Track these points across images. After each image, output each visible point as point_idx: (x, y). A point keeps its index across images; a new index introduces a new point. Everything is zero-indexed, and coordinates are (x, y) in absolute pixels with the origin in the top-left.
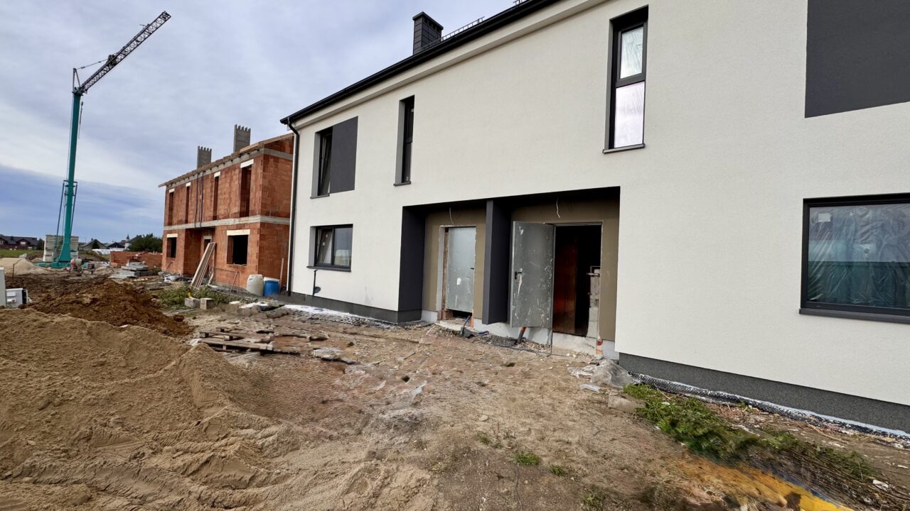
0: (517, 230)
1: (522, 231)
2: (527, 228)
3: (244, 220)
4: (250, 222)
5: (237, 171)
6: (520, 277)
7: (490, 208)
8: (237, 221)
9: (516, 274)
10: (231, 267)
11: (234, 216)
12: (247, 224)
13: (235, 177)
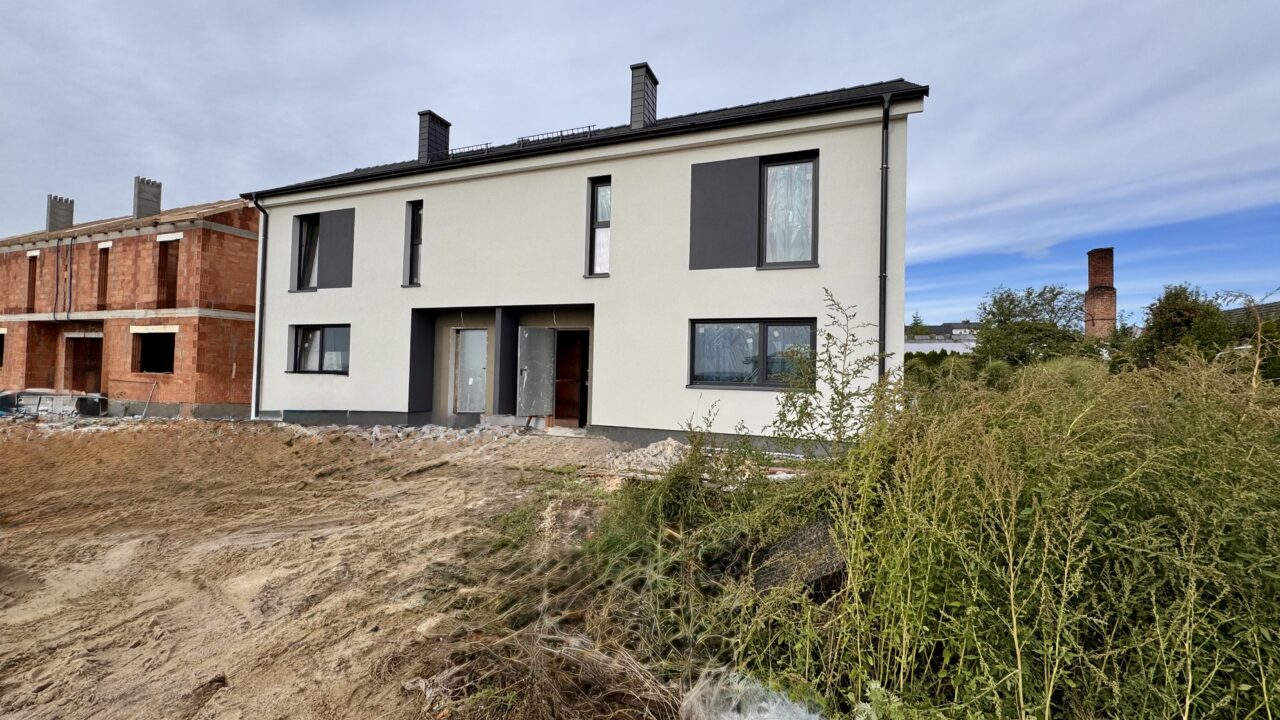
0: (523, 334)
1: (526, 335)
2: (531, 332)
3: (165, 313)
4: (177, 316)
5: (150, 245)
6: (525, 374)
7: (499, 314)
8: (152, 314)
9: (521, 371)
10: (141, 376)
11: (147, 306)
12: (172, 318)
13: (144, 253)
